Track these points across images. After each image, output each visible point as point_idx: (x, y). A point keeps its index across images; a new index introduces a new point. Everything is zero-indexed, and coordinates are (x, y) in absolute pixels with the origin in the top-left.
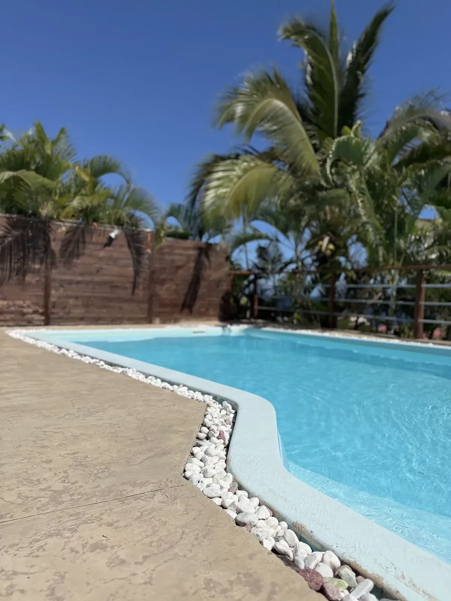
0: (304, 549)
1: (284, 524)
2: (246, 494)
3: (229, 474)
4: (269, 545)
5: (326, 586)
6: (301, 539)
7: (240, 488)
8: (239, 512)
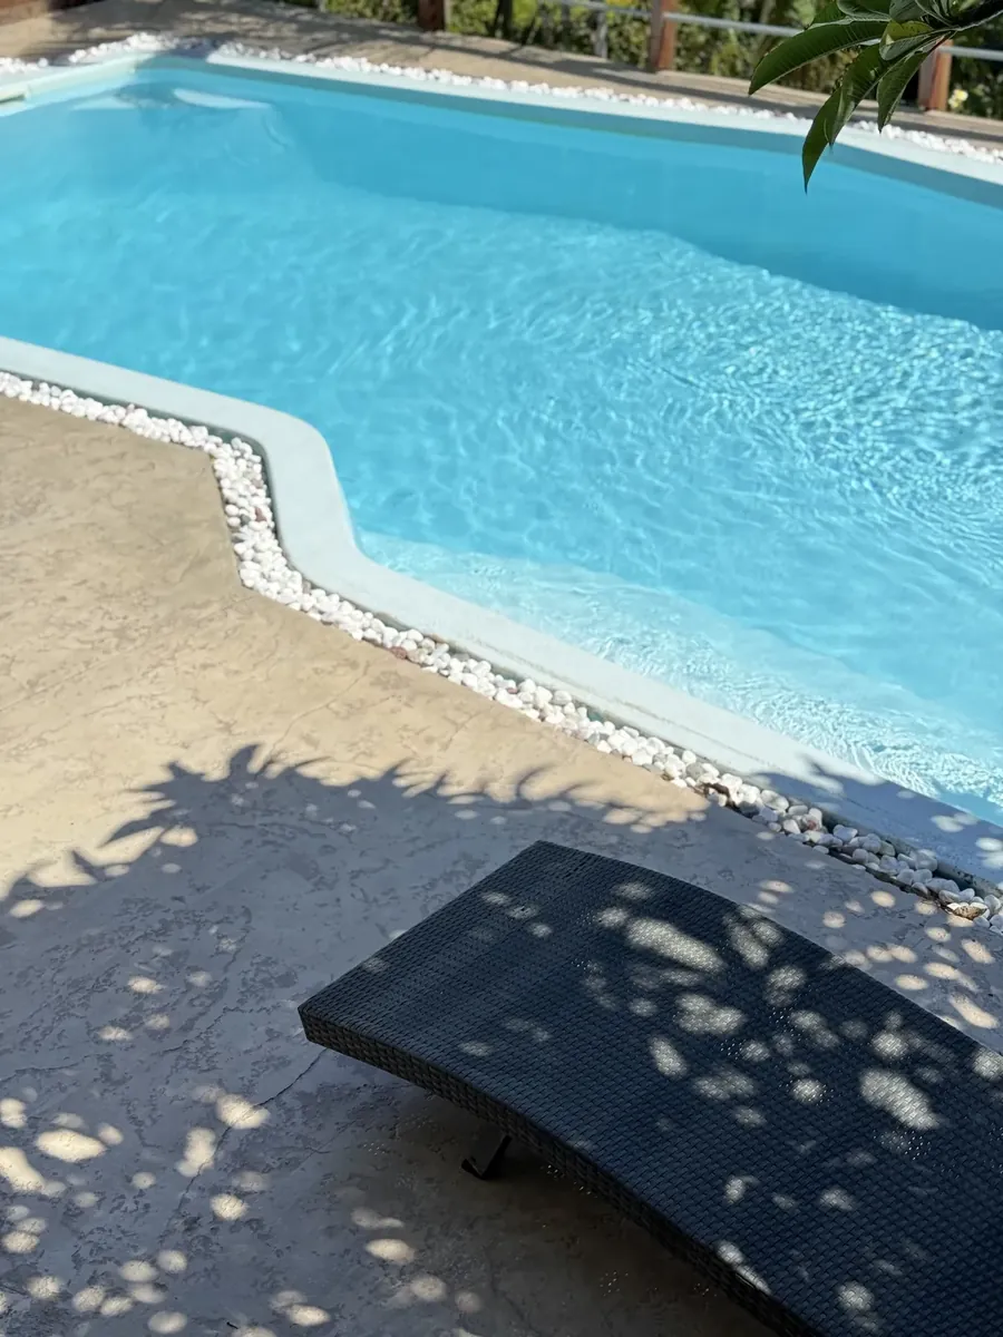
0: (390, 633)
1: (369, 615)
2: (323, 592)
3: (296, 573)
4: (358, 635)
5: (410, 656)
6: (387, 625)
7: (314, 587)
8: (321, 613)
